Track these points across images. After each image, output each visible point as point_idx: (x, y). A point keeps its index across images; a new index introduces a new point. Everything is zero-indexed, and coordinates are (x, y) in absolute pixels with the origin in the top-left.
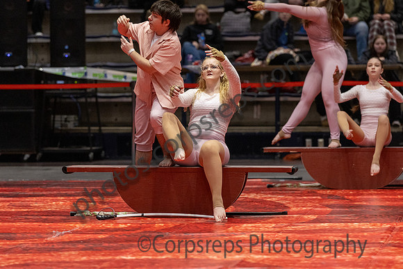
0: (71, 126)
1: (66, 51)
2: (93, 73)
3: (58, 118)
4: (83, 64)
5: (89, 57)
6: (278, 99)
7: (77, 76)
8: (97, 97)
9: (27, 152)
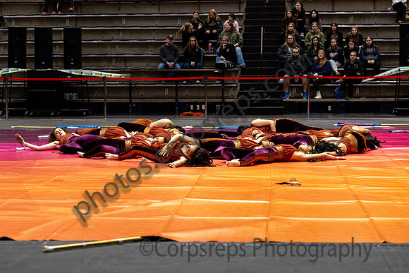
0: (74, 98)
1: (72, 61)
2: (85, 73)
3: (68, 94)
4: (80, 68)
5: (83, 64)
6: (177, 85)
7: (77, 74)
8: (87, 84)
9: (52, 112)
